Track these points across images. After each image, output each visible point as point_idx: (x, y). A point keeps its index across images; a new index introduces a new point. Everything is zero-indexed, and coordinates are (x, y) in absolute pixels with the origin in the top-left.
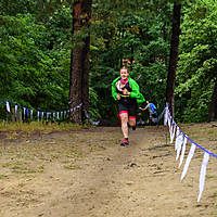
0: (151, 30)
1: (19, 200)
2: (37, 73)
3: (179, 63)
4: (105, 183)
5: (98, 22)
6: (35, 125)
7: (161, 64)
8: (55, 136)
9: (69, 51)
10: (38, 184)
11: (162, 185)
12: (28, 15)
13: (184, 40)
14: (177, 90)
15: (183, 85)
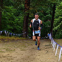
0: (47, 12)
2: (14, 23)
3: (54, 21)
4: (32, 55)
6: (13, 38)
7: (49, 21)
9: (23, 17)
10: (13, 54)
11: (48, 56)
12: (12, 6)
13: (56, 15)
14: (53, 29)
15: (55, 28)
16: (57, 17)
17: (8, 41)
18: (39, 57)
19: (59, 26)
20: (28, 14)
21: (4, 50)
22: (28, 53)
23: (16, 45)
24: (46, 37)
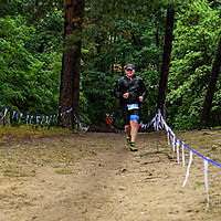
0: (144, 36)
1: (12, 203)
2: (27, 76)
3: (171, 69)
4: (97, 188)
5: (91, 26)
7: (153, 70)
9: (61, 54)
10: (30, 187)
11: (153, 191)
13: (176, 46)
14: (169, 97)
15: (175, 92)
16: (180, 55)
18: (120, 195)
19: (187, 84)
20: (79, 44)
22: (82, 180)
23: (40, 156)
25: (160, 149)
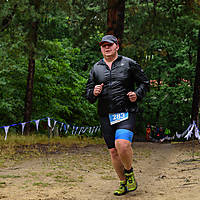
0: (178, 54)
2: (73, 92)
5: (129, 47)
8: (90, 149)
12: (66, 40)
17: (58, 152)
18: (160, 199)
21: (50, 180)
23: (86, 163)
24: (179, 136)
25: (196, 157)
